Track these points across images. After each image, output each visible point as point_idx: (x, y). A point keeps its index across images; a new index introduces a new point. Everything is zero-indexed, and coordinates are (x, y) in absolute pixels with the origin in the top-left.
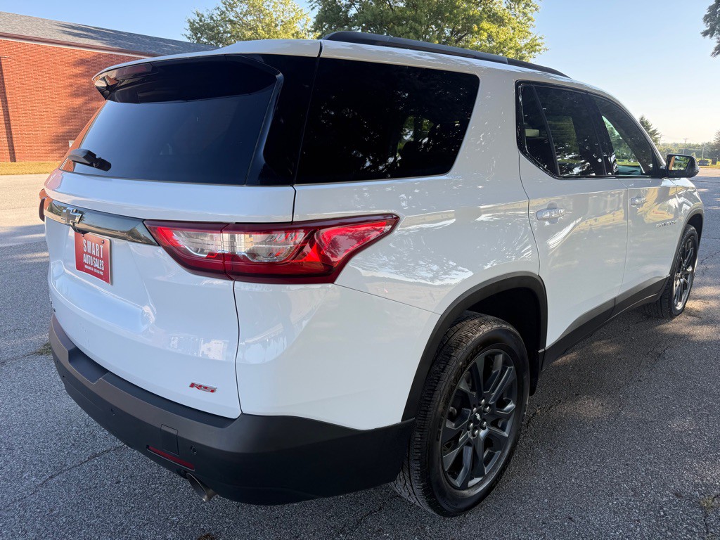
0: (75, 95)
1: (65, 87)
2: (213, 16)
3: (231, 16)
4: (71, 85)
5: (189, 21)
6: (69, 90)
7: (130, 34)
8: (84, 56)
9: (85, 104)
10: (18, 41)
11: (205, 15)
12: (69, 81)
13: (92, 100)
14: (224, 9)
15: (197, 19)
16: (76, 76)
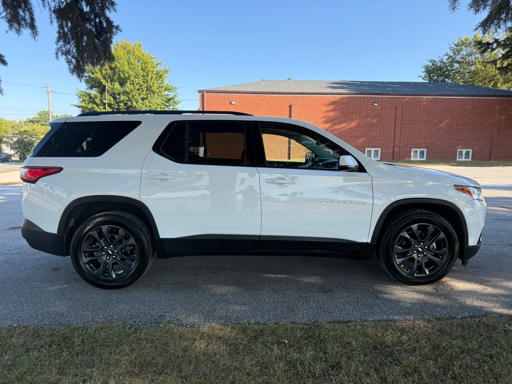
0: (326, 122)
1: (321, 118)
2: (444, 60)
3: (458, 58)
4: (324, 117)
5: (424, 67)
6: (323, 120)
7: (371, 82)
8: (334, 100)
9: (331, 127)
10: (301, 95)
11: (437, 61)
12: (324, 115)
13: (334, 124)
14: (451, 54)
15: (431, 64)
16: (328, 111)
